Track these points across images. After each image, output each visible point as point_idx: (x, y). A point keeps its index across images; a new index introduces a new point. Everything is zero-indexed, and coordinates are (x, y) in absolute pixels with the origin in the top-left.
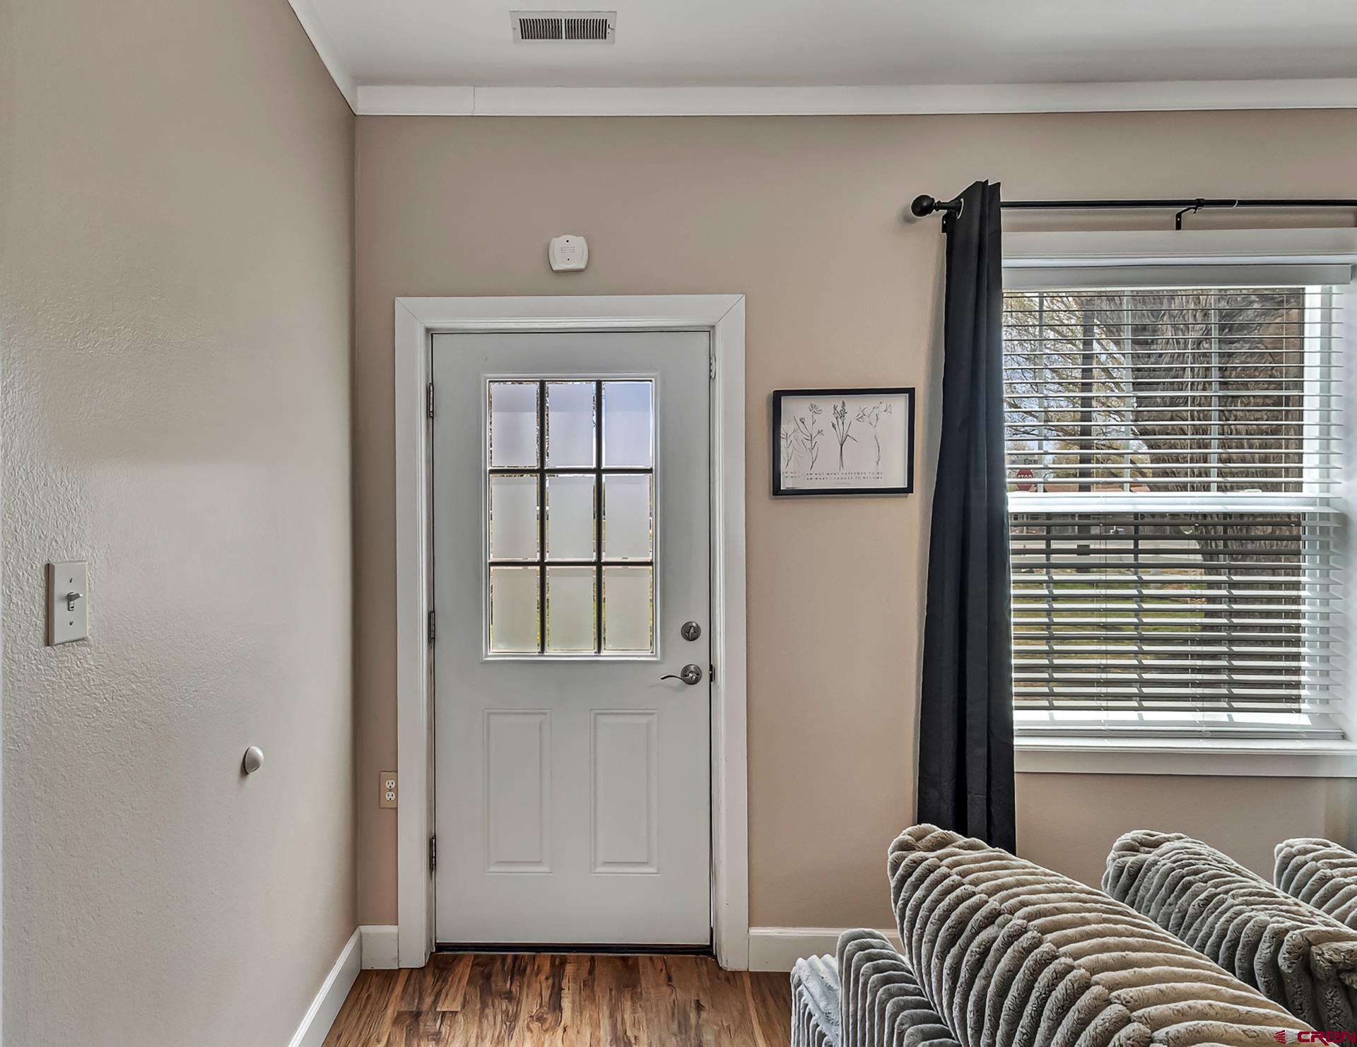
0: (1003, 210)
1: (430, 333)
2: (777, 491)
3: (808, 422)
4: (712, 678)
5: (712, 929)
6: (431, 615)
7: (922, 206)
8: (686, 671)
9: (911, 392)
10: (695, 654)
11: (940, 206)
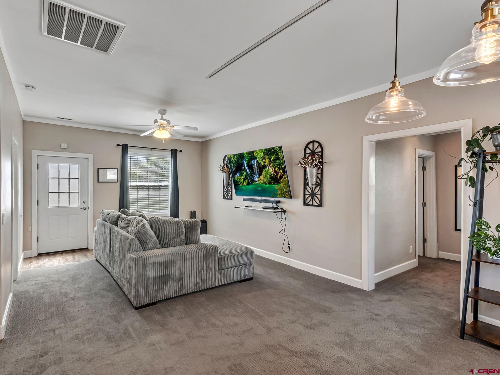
0: (128, 147)
1: (38, 156)
2: (98, 182)
3: (103, 172)
4: (88, 209)
5: (88, 246)
6: (38, 201)
7: (118, 145)
8: (84, 208)
9: (117, 169)
10: (86, 205)
11: (121, 145)
